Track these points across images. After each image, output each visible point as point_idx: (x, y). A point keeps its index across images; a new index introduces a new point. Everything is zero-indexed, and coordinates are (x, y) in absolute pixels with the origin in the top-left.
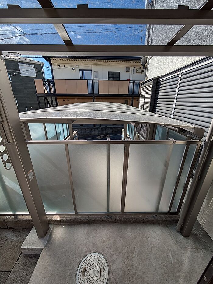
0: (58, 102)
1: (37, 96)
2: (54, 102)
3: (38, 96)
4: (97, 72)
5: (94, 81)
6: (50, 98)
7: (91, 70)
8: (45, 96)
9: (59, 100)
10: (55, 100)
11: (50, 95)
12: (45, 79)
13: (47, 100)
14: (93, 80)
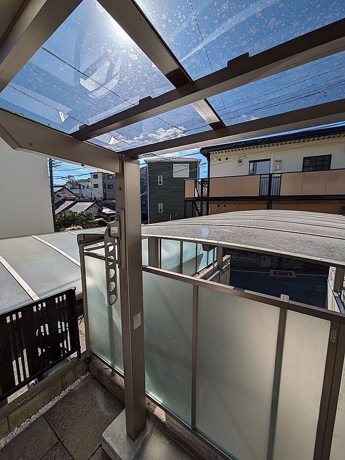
0: (210, 209)
1: (185, 201)
2: (205, 208)
3: (187, 201)
4: (280, 161)
5: (273, 176)
6: (200, 202)
7: (269, 160)
8: (194, 201)
9: (212, 206)
10: (206, 206)
11: (201, 199)
12: (199, 179)
13: (196, 206)
14: (271, 175)
